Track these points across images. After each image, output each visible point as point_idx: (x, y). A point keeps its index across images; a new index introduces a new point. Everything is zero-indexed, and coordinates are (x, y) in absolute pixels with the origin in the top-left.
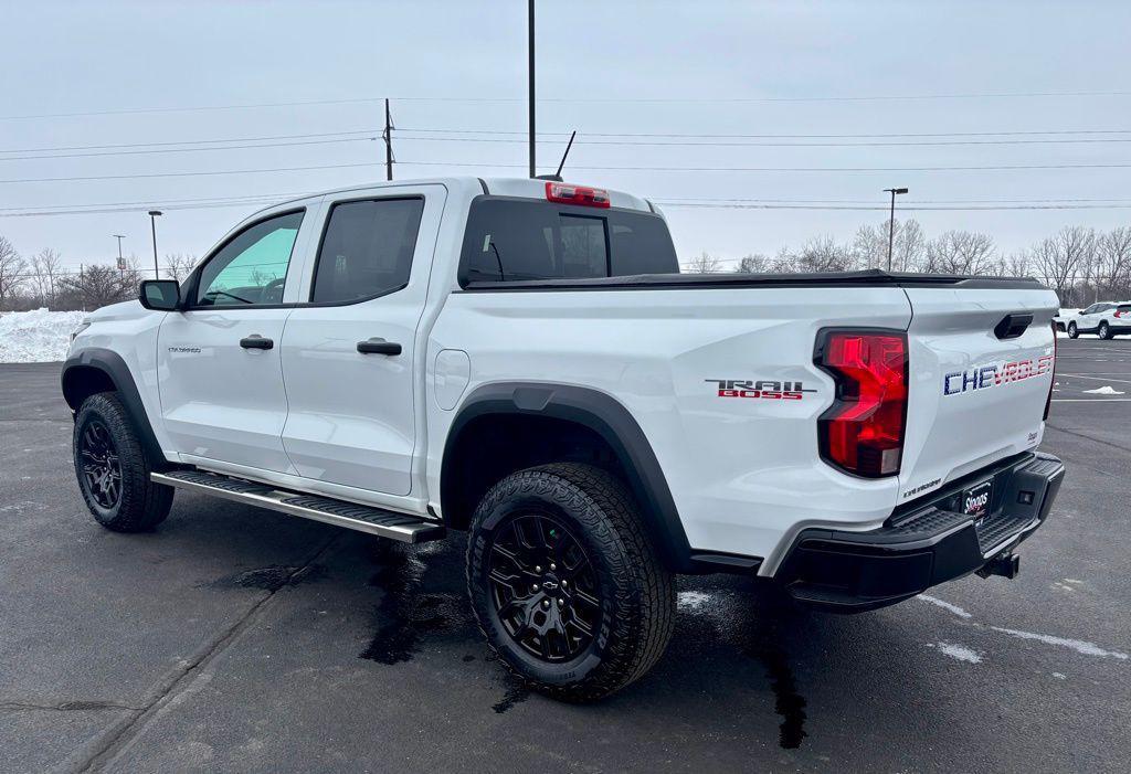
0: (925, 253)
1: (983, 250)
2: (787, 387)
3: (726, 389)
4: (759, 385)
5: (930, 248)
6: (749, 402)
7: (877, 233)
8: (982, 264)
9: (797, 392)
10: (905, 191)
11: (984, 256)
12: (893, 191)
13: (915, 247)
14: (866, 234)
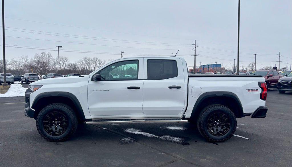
0: (53, 61)
1: (67, 61)
2: (256, 90)
3: (249, 90)
4: (253, 90)
5: (54, 60)
6: (252, 92)
7: (40, 55)
8: (67, 64)
9: (257, 90)
10: (61, 47)
11: (67, 62)
12: (58, 47)
13: (50, 59)
14: (37, 55)
